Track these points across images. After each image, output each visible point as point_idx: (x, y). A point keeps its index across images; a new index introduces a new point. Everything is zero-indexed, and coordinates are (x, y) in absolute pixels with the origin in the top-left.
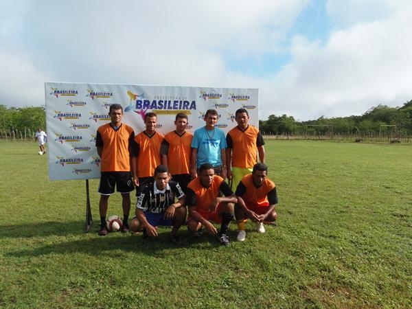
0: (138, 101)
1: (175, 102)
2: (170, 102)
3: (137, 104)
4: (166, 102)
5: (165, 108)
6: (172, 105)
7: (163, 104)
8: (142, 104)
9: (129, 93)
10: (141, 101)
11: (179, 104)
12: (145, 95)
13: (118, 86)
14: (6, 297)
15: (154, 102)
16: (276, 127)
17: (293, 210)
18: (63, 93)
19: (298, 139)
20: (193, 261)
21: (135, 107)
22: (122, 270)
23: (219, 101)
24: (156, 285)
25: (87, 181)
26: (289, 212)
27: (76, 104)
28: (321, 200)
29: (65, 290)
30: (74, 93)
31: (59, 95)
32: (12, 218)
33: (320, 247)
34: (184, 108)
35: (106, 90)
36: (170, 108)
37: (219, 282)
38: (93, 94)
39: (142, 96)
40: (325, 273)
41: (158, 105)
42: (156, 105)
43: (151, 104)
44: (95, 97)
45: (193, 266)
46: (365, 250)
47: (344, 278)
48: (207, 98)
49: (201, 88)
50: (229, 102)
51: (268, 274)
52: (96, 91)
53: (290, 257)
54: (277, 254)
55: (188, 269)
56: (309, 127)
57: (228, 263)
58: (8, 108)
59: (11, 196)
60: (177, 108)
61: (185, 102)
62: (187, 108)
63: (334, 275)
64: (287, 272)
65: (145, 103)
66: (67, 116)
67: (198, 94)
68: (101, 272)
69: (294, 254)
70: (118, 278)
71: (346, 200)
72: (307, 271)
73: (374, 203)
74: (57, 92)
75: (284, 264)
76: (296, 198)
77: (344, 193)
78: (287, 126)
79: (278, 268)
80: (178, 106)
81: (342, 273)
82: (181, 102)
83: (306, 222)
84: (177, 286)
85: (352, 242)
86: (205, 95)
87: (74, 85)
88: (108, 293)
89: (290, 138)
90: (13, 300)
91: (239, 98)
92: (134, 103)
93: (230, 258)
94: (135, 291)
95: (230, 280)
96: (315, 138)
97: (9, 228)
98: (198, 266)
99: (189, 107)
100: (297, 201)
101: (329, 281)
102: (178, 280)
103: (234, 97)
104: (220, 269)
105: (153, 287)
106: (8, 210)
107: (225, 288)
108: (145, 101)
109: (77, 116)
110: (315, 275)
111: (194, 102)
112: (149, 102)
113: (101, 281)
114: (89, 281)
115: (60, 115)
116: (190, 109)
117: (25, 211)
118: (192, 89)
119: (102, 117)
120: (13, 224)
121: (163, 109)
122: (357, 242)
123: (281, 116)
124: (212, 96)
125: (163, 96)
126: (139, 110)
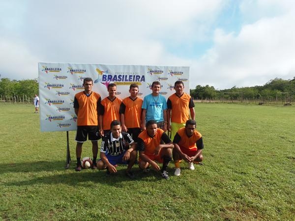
0: (104, 76)
1: (130, 76)
2: (126, 76)
3: (103, 78)
4: (123, 76)
5: (123, 81)
6: (128, 78)
7: (122, 77)
8: (107, 78)
9: (98, 70)
10: (106, 76)
11: (133, 77)
12: (109, 71)
13: (90, 65)
14: (10, 215)
15: (115, 76)
16: (201, 94)
17: (214, 154)
18: (51, 70)
19: (217, 103)
20: (143, 190)
21: (102, 80)
22: (93, 196)
23: (162, 76)
24: (117, 207)
25: (67, 132)
26: (211, 155)
27: (60, 77)
28: (235, 146)
29: (52, 210)
30: (59, 70)
31: (48, 71)
32: (14, 159)
33: (235, 181)
34: (136, 81)
35: (81, 68)
36: (126, 80)
37: (162, 205)
38: (72, 71)
39: (107, 72)
40: (239, 200)
41: (118, 78)
42: (116, 78)
43: (113, 78)
44: (73, 73)
45: (143, 193)
46: (268, 183)
47: (252, 203)
48: (153, 73)
49: (148, 66)
50: (169, 76)
51: (197, 200)
52: (74, 68)
53: (213, 188)
54: (203, 185)
55: (140, 196)
56: (225, 94)
57: (168, 191)
58: (11, 80)
59: (14, 142)
60: (131, 81)
61: (137, 76)
62: (139, 81)
63: (245, 201)
64: (210, 198)
65: (108, 77)
66: (54, 86)
67: (146, 71)
68: (78, 197)
69: (216, 185)
70: (89, 201)
71: (252, 146)
72: (225, 198)
73: (273, 149)
74: (47, 69)
75: (209, 192)
76: (216, 145)
77: (251, 141)
78: (209, 93)
79: (204, 195)
80: (132, 79)
81: (250, 199)
82: (134, 76)
83: (224, 162)
84: (132, 208)
85: (258, 177)
86: (151, 72)
87: (59, 64)
88: (82, 212)
89: (211, 101)
90: (15, 217)
91: (175, 73)
92: (101, 77)
93: (169, 188)
94: (102, 211)
95: (170, 204)
96: (229, 102)
97: (12, 165)
98: (146, 194)
99: (140, 80)
100: (218, 147)
101: (241, 205)
102: (132, 203)
103: (172, 73)
104: (162, 196)
105: (115, 208)
106: (12, 153)
107: (166, 210)
108: (109, 76)
109: (61, 86)
110: (231, 201)
111: (143, 77)
112: (111, 76)
113: (77, 204)
114: (69, 204)
115: (49, 86)
116: (141, 81)
117: (24, 154)
118: (142, 67)
119: (78, 87)
120: (15, 162)
121: (121, 81)
122: (262, 177)
123: (205, 86)
124: (156, 72)
125: (122, 72)
126: (105, 82)
